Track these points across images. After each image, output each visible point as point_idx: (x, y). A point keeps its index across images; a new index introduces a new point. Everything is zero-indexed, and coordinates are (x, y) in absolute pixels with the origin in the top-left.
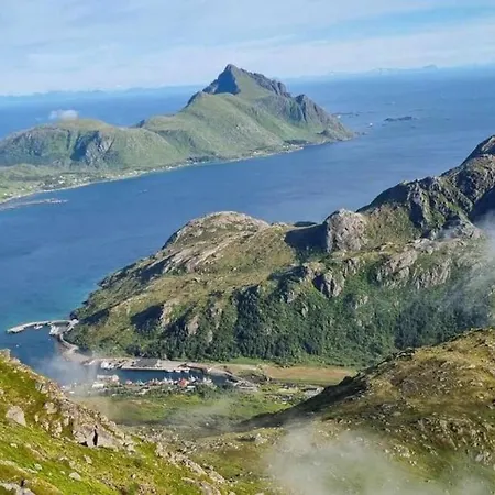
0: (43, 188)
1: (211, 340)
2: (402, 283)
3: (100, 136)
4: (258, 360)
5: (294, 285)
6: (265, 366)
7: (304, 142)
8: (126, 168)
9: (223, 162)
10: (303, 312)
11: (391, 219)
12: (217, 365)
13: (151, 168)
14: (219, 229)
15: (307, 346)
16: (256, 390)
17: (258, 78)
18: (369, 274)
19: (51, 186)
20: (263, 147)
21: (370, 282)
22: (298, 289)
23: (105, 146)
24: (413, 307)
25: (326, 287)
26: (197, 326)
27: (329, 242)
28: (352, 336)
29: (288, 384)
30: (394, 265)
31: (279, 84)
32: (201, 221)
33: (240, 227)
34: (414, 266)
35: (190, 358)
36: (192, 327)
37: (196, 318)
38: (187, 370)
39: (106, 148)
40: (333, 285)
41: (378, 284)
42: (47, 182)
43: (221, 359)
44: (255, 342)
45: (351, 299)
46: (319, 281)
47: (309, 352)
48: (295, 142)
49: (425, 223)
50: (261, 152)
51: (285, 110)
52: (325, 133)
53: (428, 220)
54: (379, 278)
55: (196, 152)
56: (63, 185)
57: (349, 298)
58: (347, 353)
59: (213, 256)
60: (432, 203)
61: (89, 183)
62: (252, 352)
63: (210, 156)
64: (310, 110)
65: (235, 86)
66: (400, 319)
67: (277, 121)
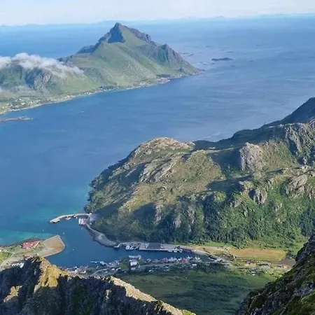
0: (12, 108)
1: (190, 230)
2: (301, 195)
3: (43, 72)
4: (222, 244)
5: (237, 196)
6: (228, 248)
7: (169, 76)
8: (61, 93)
9: (122, 90)
10: (245, 213)
11: (277, 149)
12: (198, 247)
13: (77, 94)
14: (161, 150)
15: (250, 235)
16: (231, 265)
17: (134, 31)
18: (281, 189)
19: (17, 106)
20: (145, 80)
21: (282, 194)
22: (240, 199)
23: (47, 78)
24: (309, 210)
25: (257, 198)
26: (180, 222)
27: (243, 164)
28: (276, 228)
29: (248, 260)
30: (295, 184)
31: (147, 35)
32: (149, 144)
33: (173, 149)
34: (306, 184)
35: (179, 242)
36: (178, 223)
37: (179, 217)
38: (181, 251)
39: (47, 80)
40: (261, 197)
41: (287, 196)
42: (14, 104)
43: (200, 243)
44: (219, 232)
45: (272, 205)
46: (252, 193)
47: (252, 238)
48: (164, 76)
49: (299, 153)
50: (144, 83)
51: (155, 54)
52: (181, 70)
53: (300, 151)
54: (287, 193)
55: (105, 83)
56: (25, 106)
57: (271, 205)
58: (274, 238)
59: (170, 171)
60: (301, 141)
61: (40, 105)
62: (218, 238)
63: (114, 86)
64: (171, 55)
65: (122, 37)
66: (302, 218)
67: (151, 62)
